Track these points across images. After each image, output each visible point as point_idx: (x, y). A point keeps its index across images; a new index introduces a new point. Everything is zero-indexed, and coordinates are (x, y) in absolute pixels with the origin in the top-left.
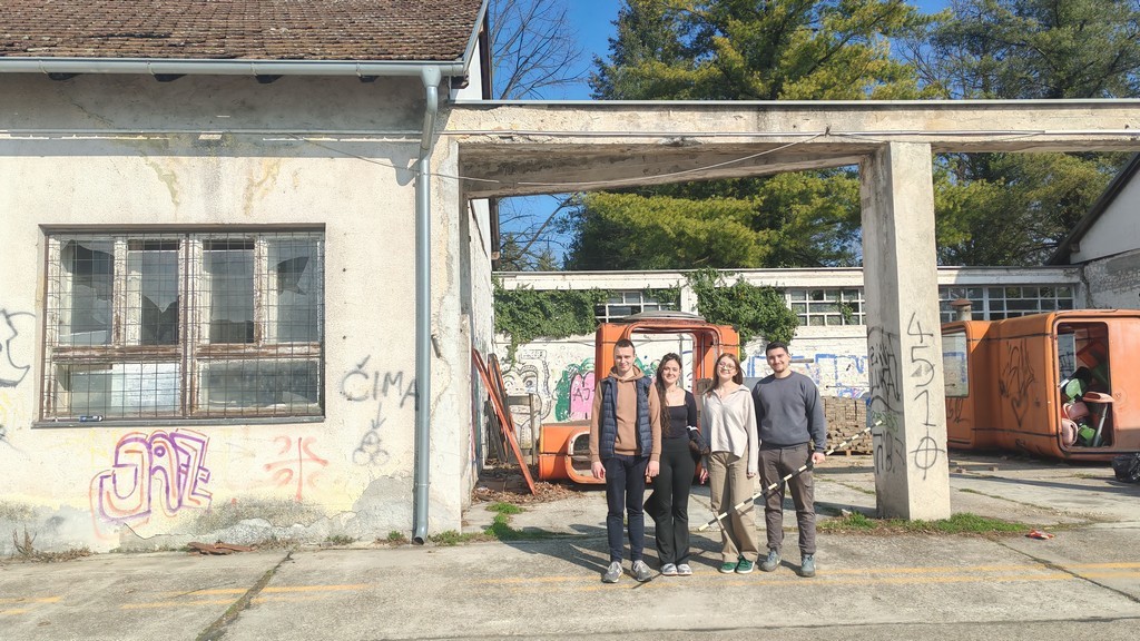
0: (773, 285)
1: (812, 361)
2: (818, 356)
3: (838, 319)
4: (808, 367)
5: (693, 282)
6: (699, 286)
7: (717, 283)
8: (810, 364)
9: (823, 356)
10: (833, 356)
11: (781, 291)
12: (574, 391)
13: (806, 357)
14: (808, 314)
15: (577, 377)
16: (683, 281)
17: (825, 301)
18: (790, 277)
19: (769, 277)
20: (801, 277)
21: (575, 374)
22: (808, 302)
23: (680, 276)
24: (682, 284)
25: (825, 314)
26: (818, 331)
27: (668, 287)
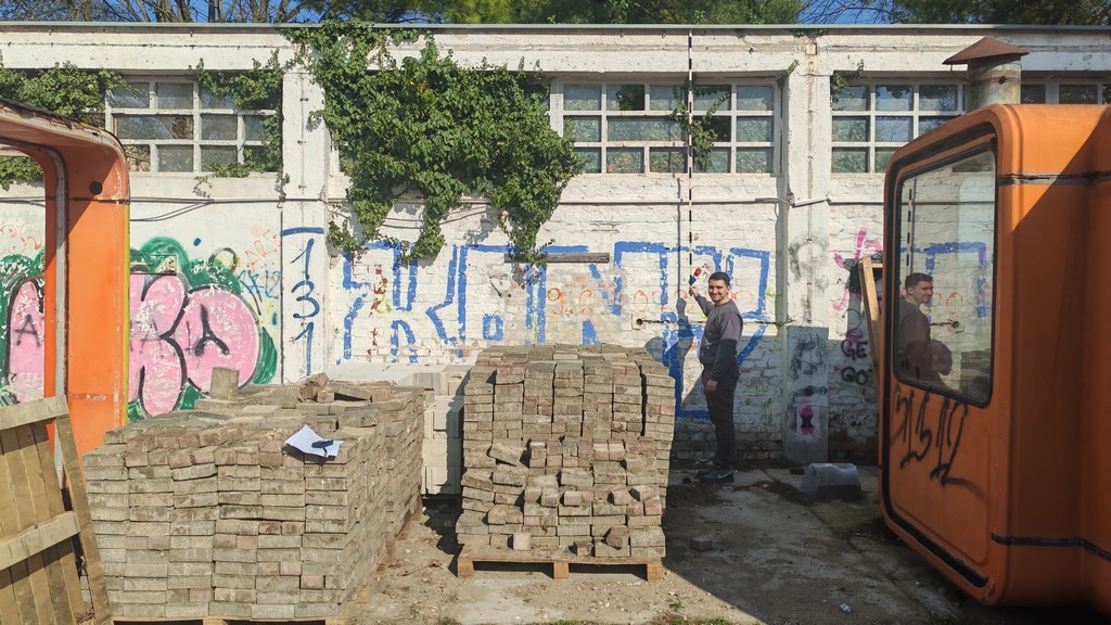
0: (513, 67)
1: (605, 259)
2: (622, 247)
3: (677, 158)
4: (596, 274)
5: (311, 56)
6: (327, 64)
7: (374, 60)
8: (600, 267)
9: (635, 247)
10: (660, 248)
11: (537, 84)
12: (17, 322)
13: (592, 250)
14: (605, 144)
15: (27, 288)
16: (287, 51)
17: (647, 112)
18: (555, 47)
19: (503, 48)
20: (583, 48)
21: (22, 280)
22: (604, 113)
23: (280, 40)
24: (283, 60)
25: (647, 145)
26: (626, 185)
27: (250, 67)
